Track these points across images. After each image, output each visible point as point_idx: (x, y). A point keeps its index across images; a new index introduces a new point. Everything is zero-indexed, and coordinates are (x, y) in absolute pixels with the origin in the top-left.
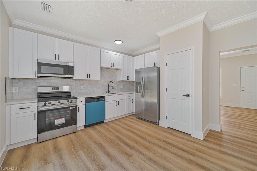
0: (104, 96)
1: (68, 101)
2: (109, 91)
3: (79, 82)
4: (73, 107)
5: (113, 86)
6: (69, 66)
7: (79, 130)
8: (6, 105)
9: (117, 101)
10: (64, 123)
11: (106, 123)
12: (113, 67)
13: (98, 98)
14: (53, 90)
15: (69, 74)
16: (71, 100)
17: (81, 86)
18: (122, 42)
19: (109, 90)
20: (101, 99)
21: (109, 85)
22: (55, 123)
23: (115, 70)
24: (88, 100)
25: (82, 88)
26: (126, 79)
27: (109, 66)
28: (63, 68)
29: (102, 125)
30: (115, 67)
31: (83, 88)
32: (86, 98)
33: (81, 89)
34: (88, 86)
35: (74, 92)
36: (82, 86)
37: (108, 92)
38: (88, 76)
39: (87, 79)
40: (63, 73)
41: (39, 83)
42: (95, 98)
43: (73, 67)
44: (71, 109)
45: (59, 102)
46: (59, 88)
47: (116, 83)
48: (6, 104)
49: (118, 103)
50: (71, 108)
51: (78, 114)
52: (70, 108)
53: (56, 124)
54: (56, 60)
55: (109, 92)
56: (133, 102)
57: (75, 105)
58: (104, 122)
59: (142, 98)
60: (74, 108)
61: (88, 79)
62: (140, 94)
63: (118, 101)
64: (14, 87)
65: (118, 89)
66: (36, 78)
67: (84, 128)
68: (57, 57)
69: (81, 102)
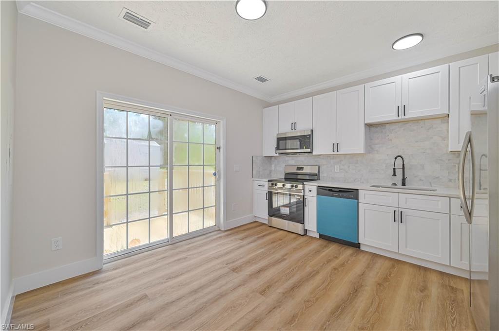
0: (358, 190)
1: (293, 186)
3: (333, 159)
4: (298, 195)
6: (306, 135)
7: (310, 236)
9: (396, 209)
10: (289, 214)
12: (406, 117)
13: (340, 191)
14: (297, 170)
15: (305, 147)
16: (297, 185)
17: (336, 166)
20: (345, 194)
22: (281, 210)
24: (325, 191)
25: (337, 170)
28: (299, 140)
32: (319, 186)
34: (349, 167)
35: (325, 175)
36: (338, 166)
37: (399, 183)
38: (336, 147)
40: (299, 147)
42: (333, 189)
43: (311, 135)
45: (283, 185)
46: (303, 167)
47: (441, 160)
48: (252, 179)
49: (399, 217)
51: (306, 209)
52: (295, 197)
53: (281, 212)
54: (293, 131)
55: (404, 184)
57: (303, 194)
58: (360, 248)
60: (300, 198)
61: (336, 153)
63: (402, 210)
64: (272, 165)
66: (277, 155)
67: (318, 237)
68: (294, 126)
69: (310, 191)
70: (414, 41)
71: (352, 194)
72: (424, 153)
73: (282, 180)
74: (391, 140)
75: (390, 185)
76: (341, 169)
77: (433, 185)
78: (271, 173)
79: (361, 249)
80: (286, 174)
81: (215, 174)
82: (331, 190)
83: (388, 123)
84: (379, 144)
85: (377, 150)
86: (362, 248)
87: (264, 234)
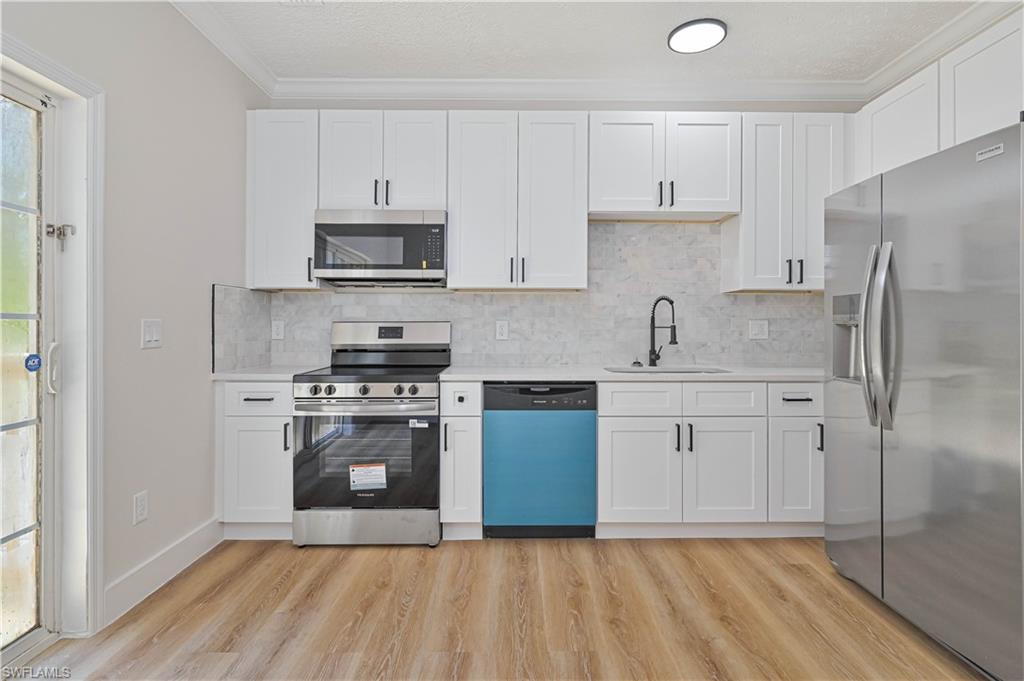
0: (594, 383)
1: (400, 390)
2: (654, 358)
3: (491, 303)
4: (420, 418)
5: (673, 328)
6: (428, 225)
7: (457, 542)
8: (214, 381)
9: (679, 421)
10: (385, 487)
11: (604, 542)
12: (674, 209)
13: (552, 391)
14: (380, 337)
15: (424, 263)
16: (411, 384)
17: (499, 323)
18: (718, 31)
19: (653, 351)
20: (566, 398)
21: (653, 319)
22: (349, 478)
23: (705, 228)
24: (499, 395)
26: (777, 280)
27: (646, 203)
28: (401, 239)
29: (569, 551)
30: (685, 204)
31: (509, 331)
32: (485, 383)
33: (498, 337)
34: (532, 325)
35: (468, 350)
36: (506, 323)
37: (645, 359)
38: (518, 267)
39: (513, 285)
40: (401, 263)
41: (341, 306)
42: (534, 388)
43: (442, 227)
44: (412, 429)
45: (365, 390)
46: (402, 329)
47: (710, 309)
48: (213, 376)
49: (685, 438)
50: (413, 423)
51: (447, 461)
52: (408, 423)
53: (352, 483)
54: (379, 207)
55: (653, 363)
56: (821, 449)
57: (435, 413)
58: (593, 536)
59: (874, 423)
60: (426, 425)
61: (518, 284)
62: (858, 392)
63: (691, 421)
64: (273, 322)
65: (723, 349)
66: (314, 285)
67: (481, 538)
68: (382, 190)
69: (461, 399)
70: (710, 35)
71: (580, 395)
72: (684, 292)
73: (324, 372)
74: (625, 261)
75: (629, 366)
76: (513, 332)
77: (698, 361)
78: (269, 350)
79: (597, 537)
80: (339, 352)
81: (33, 364)
82: (527, 391)
83: (619, 221)
84: (601, 269)
85: (597, 283)
86: (599, 535)
87: (302, 585)
